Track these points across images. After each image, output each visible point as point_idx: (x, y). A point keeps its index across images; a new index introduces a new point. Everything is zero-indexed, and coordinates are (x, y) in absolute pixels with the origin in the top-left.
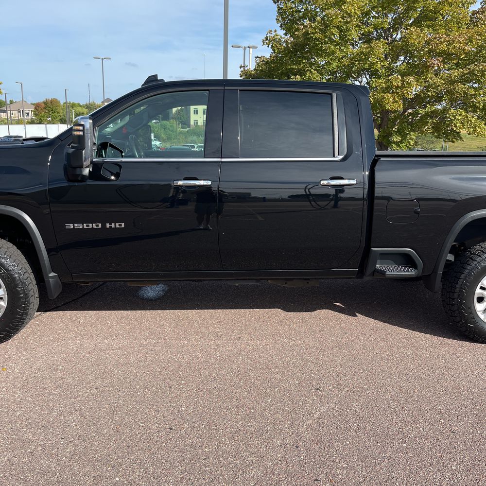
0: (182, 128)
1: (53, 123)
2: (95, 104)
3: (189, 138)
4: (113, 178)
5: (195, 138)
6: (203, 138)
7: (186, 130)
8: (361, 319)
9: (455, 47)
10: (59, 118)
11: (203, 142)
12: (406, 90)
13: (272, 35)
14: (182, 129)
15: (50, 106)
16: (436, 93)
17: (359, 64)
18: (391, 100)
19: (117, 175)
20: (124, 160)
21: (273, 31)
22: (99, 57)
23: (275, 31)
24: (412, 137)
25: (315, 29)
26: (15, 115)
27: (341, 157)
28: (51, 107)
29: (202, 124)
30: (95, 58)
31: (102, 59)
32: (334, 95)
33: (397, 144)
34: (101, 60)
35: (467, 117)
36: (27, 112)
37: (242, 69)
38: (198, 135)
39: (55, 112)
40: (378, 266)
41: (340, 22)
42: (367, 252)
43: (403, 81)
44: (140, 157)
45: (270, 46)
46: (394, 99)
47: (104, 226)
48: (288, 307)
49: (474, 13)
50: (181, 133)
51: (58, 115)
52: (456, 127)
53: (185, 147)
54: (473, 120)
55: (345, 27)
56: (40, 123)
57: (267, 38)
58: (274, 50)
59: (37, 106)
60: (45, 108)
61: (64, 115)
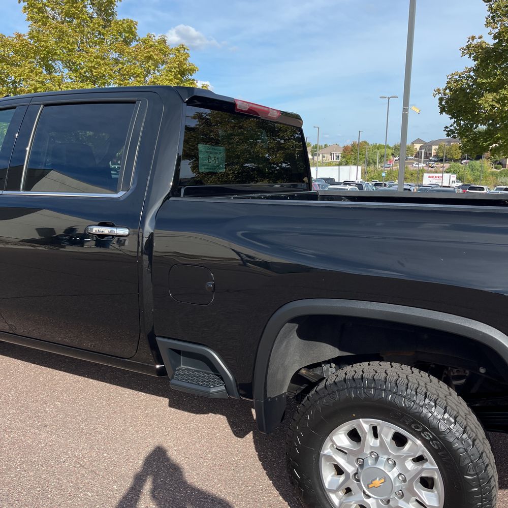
0: (496, 168)
7: (500, 170)
14: (495, 170)
15: (356, 148)
22: (386, 97)
26: (328, 158)
28: (358, 149)
30: (381, 97)
31: (389, 98)
34: (387, 99)
36: (338, 154)
51: (363, 156)
56: (346, 165)
59: (346, 149)
60: (352, 151)
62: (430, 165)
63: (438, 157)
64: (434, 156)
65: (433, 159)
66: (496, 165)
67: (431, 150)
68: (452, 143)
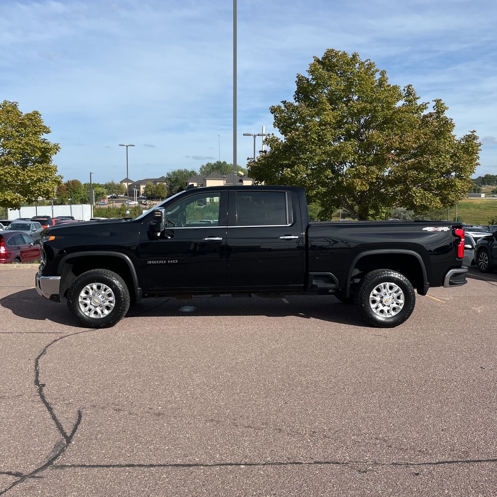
0: (198, 205)
1: (74, 204)
2: (114, 184)
3: (205, 215)
4: (169, 237)
5: (211, 214)
6: (217, 214)
7: (202, 207)
8: (312, 319)
9: (405, 145)
10: (80, 198)
11: (218, 218)
12: (371, 176)
13: (271, 137)
15: (71, 187)
16: (395, 177)
17: (334, 158)
18: (360, 183)
19: (172, 236)
20: (175, 228)
21: (271, 134)
23: (273, 134)
24: (383, 210)
25: (299, 135)
27: (290, 224)
28: (73, 188)
29: (218, 201)
30: (120, 145)
31: (127, 146)
32: (286, 193)
33: (372, 216)
34: (125, 147)
35: (425, 194)
37: (249, 161)
38: (214, 212)
39: (76, 193)
40: (314, 283)
41: (318, 129)
42: (307, 275)
43: (368, 169)
44: (184, 227)
45: (269, 145)
46: (362, 183)
47: (167, 262)
48: (269, 314)
49: (425, 117)
50: (197, 209)
51: (79, 195)
52: (417, 202)
53: (202, 223)
54: (429, 196)
55: (321, 133)
56: (61, 204)
57: (266, 139)
58: (272, 148)
60: (67, 190)
61: (84, 196)
62: (143, 202)
63: (147, 195)
64: (143, 194)
65: (143, 197)
66: (199, 203)
67: (140, 189)
68: (158, 183)
